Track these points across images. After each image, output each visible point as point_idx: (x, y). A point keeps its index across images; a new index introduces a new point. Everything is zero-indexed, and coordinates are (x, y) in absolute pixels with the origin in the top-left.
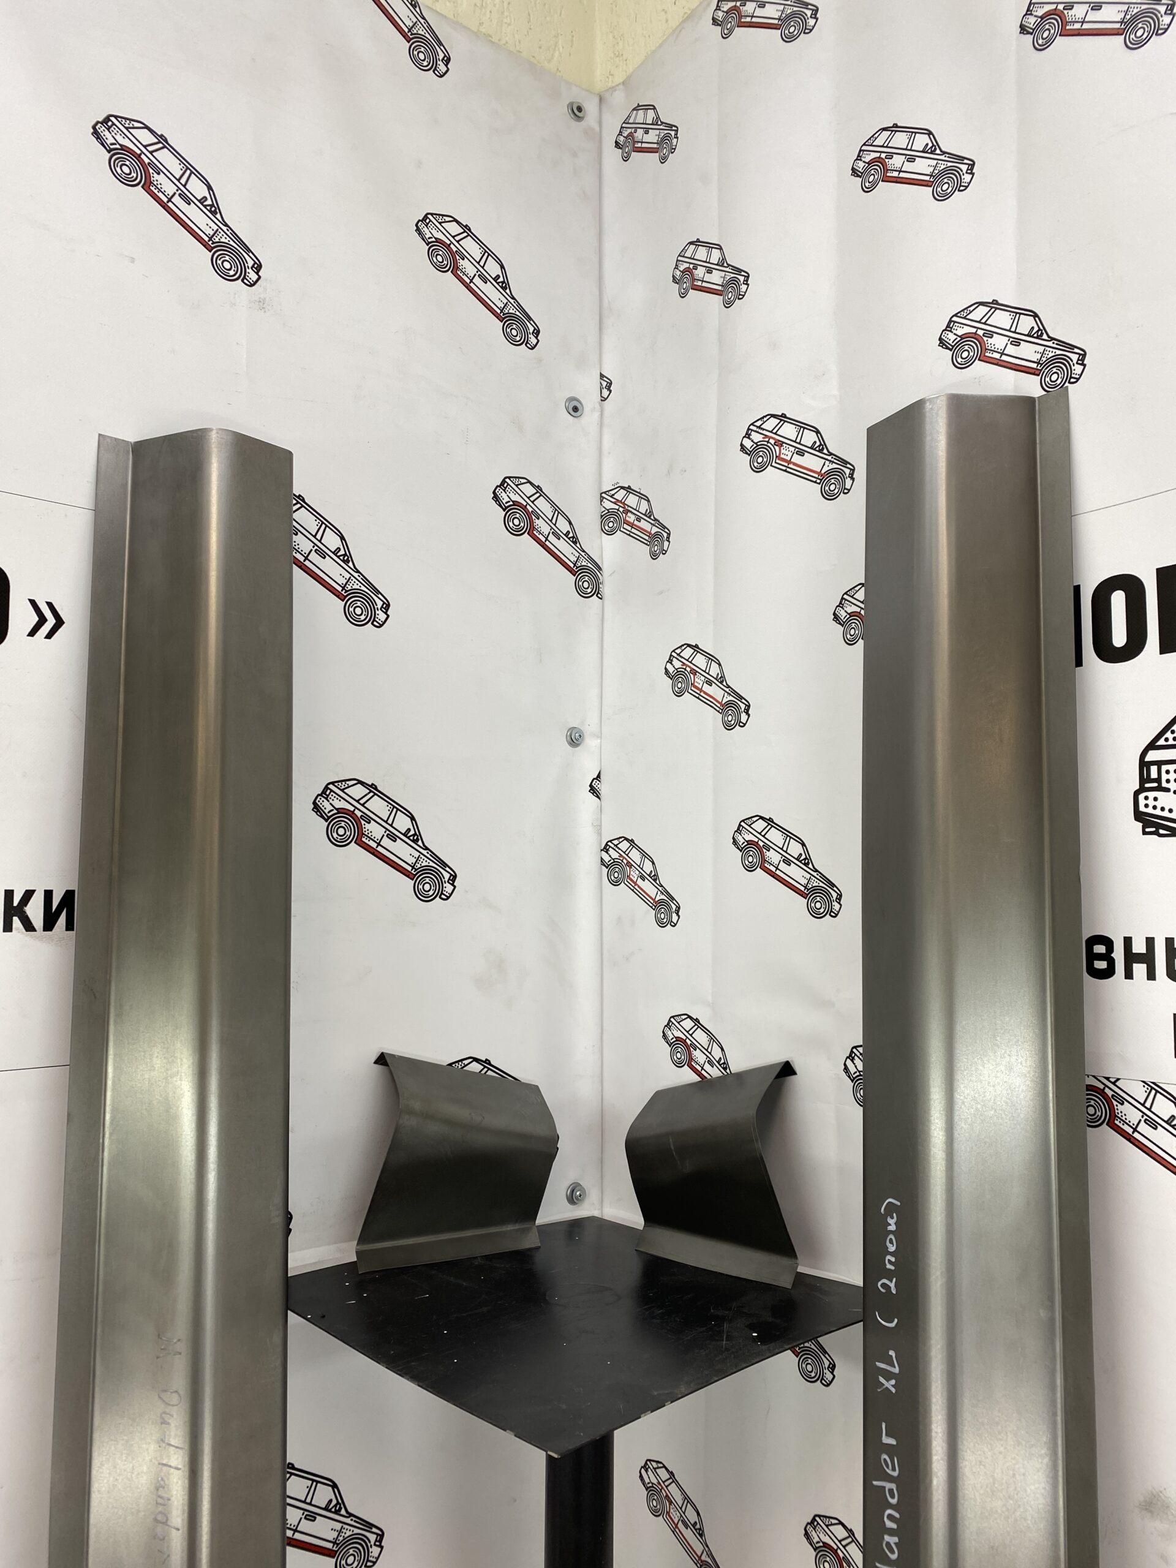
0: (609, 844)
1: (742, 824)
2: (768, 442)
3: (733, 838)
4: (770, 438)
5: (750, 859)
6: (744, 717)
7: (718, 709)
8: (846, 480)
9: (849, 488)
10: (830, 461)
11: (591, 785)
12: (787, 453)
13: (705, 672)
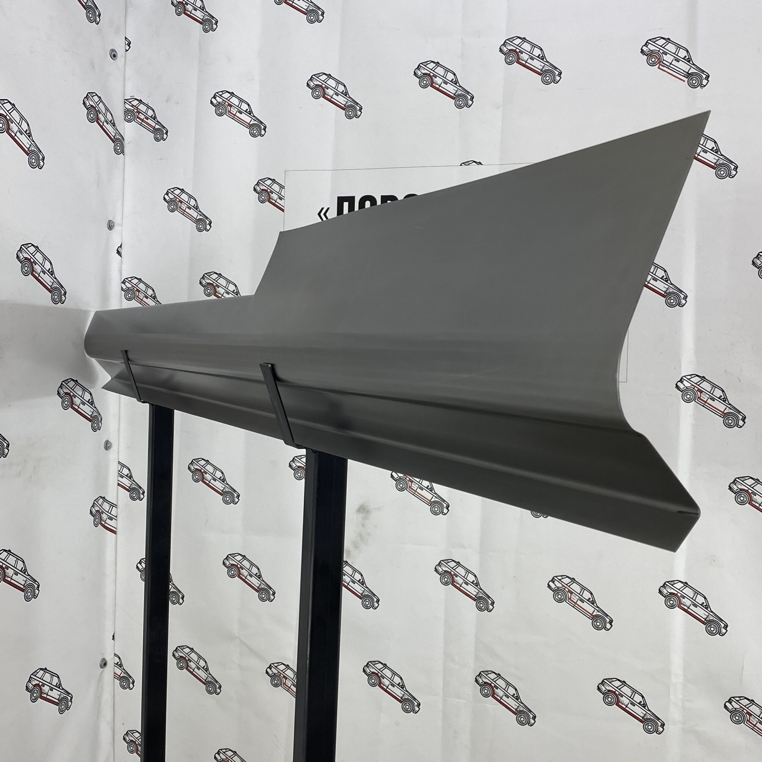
0: (126, 280)
1: (205, 275)
2: (225, 103)
3: (200, 281)
4: (226, 101)
5: (209, 291)
6: (208, 227)
7: (194, 221)
8: (262, 131)
9: (263, 134)
10: (254, 120)
11: (117, 250)
12: (234, 111)
13: (187, 202)
